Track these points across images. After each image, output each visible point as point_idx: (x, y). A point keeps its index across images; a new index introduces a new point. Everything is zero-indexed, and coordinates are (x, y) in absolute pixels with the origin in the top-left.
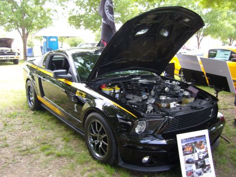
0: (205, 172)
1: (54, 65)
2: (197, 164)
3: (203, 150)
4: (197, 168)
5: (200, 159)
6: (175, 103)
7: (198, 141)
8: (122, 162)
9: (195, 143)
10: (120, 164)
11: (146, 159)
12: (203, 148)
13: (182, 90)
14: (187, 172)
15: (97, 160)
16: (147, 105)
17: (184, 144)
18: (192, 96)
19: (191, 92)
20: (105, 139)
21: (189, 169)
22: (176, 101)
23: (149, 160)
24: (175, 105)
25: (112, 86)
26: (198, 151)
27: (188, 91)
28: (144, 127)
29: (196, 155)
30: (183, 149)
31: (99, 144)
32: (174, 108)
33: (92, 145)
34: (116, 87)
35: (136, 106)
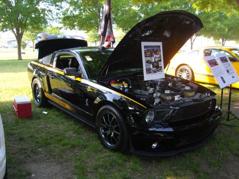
0: (158, 71)
1: (61, 63)
2: (153, 65)
3: (158, 56)
4: (153, 67)
5: (155, 62)
6: (179, 96)
7: (155, 49)
8: (133, 149)
9: (153, 50)
10: (131, 151)
11: (154, 145)
12: (158, 54)
13: (183, 85)
14: (146, 69)
15: (109, 148)
16: (154, 98)
17: (146, 49)
18: (193, 91)
19: (191, 87)
20: (117, 129)
21: (148, 67)
22: (179, 94)
23: (157, 146)
24: (179, 98)
25: (120, 82)
26: (155, 56)
27: (189, 86)
28: (153, 117)
29: (153, 58)
30: (145, 53)
31: (111, 134)
32: (178, 100)
33: (103, 136)
34: (124, 83)
35: (144, 99)
